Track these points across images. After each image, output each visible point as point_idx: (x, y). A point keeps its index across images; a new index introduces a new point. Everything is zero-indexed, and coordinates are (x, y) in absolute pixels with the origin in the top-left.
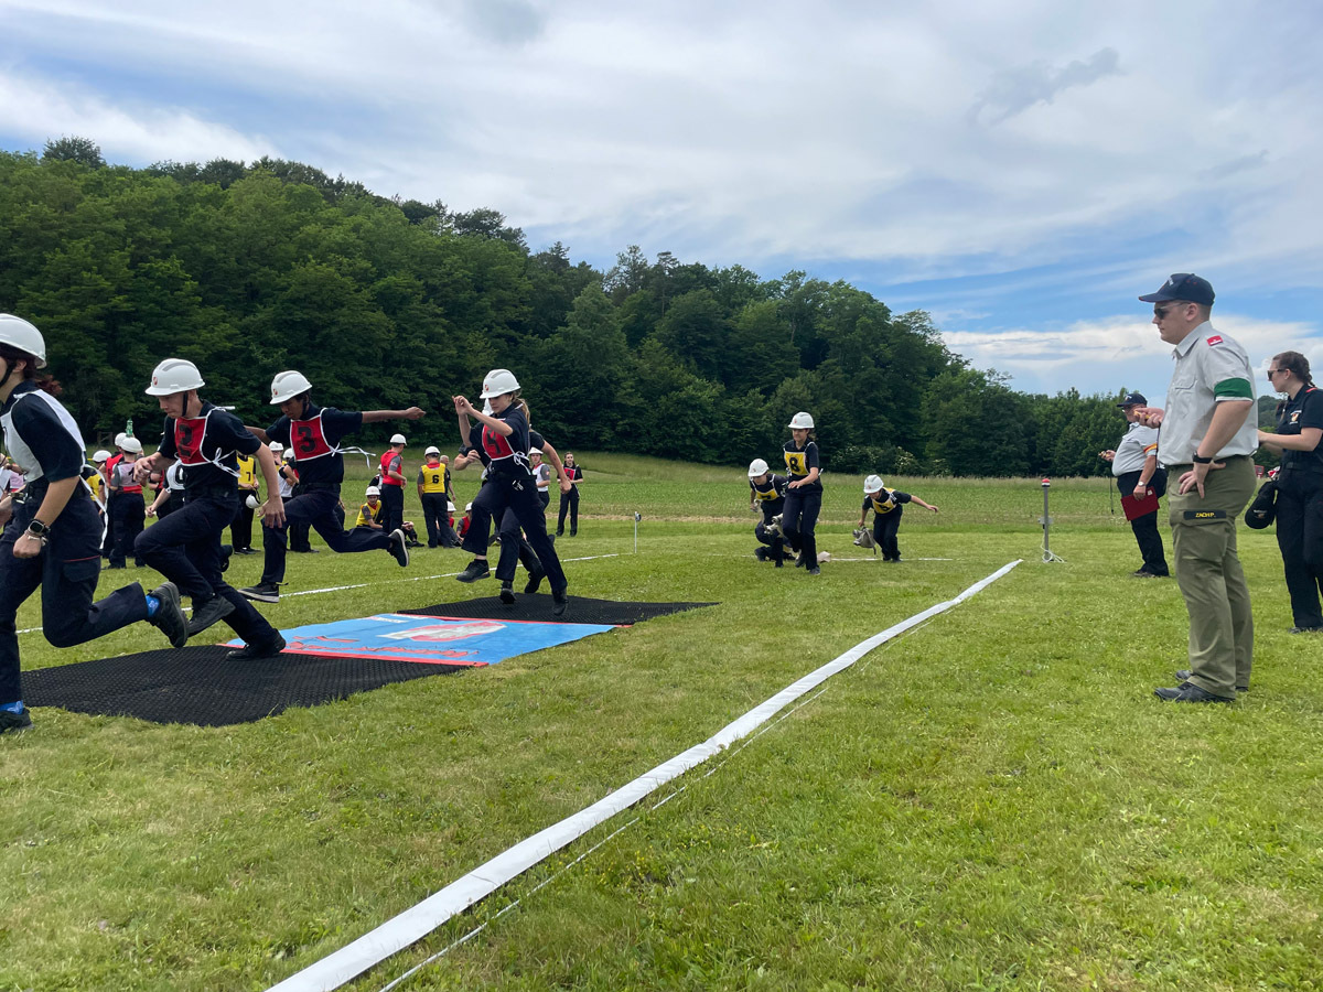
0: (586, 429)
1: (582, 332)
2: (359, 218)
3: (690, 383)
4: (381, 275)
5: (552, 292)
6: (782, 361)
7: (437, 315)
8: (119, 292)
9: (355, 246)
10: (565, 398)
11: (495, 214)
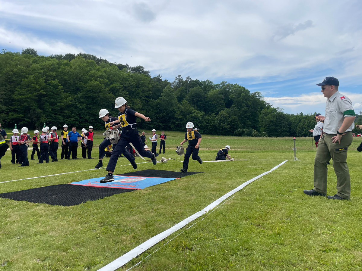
0: (167, 124)
1: (165, 98)
2: (106, 69)
3: (195, 112)
4: (111, 84)
5: (157, 88)
6: (220, 106)
7: (126, 94)
8: (42, 89)
9: (104, 76)
10: (161, 116)
11: (142, 67)
